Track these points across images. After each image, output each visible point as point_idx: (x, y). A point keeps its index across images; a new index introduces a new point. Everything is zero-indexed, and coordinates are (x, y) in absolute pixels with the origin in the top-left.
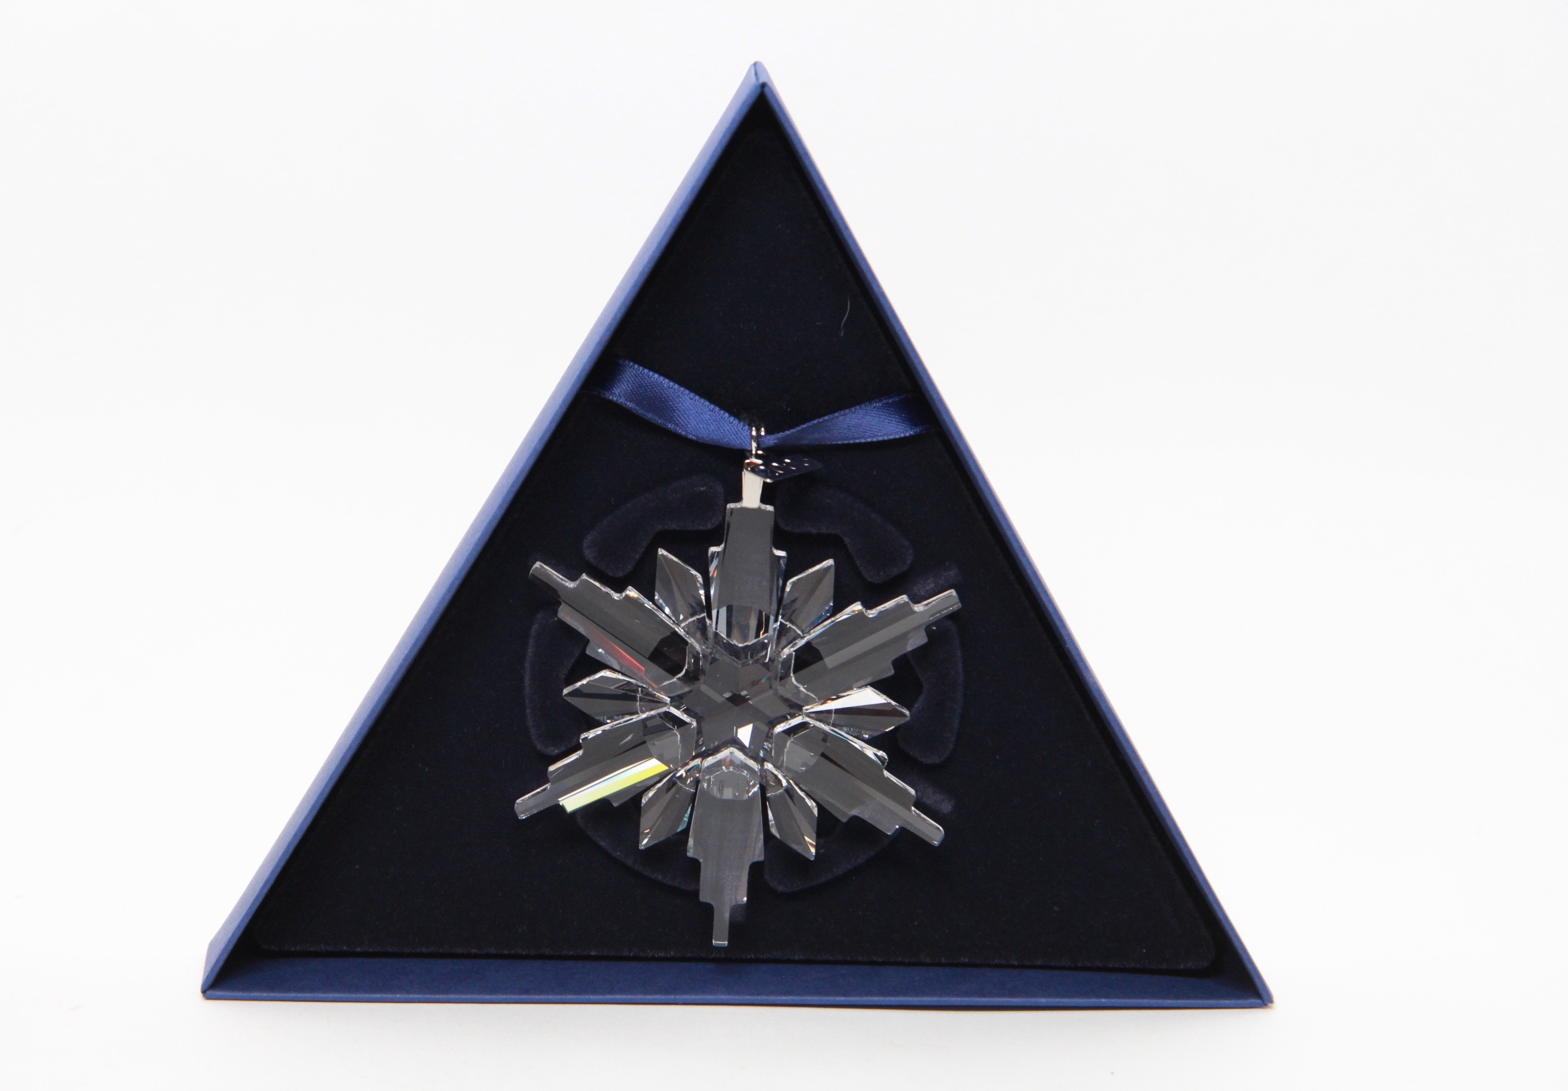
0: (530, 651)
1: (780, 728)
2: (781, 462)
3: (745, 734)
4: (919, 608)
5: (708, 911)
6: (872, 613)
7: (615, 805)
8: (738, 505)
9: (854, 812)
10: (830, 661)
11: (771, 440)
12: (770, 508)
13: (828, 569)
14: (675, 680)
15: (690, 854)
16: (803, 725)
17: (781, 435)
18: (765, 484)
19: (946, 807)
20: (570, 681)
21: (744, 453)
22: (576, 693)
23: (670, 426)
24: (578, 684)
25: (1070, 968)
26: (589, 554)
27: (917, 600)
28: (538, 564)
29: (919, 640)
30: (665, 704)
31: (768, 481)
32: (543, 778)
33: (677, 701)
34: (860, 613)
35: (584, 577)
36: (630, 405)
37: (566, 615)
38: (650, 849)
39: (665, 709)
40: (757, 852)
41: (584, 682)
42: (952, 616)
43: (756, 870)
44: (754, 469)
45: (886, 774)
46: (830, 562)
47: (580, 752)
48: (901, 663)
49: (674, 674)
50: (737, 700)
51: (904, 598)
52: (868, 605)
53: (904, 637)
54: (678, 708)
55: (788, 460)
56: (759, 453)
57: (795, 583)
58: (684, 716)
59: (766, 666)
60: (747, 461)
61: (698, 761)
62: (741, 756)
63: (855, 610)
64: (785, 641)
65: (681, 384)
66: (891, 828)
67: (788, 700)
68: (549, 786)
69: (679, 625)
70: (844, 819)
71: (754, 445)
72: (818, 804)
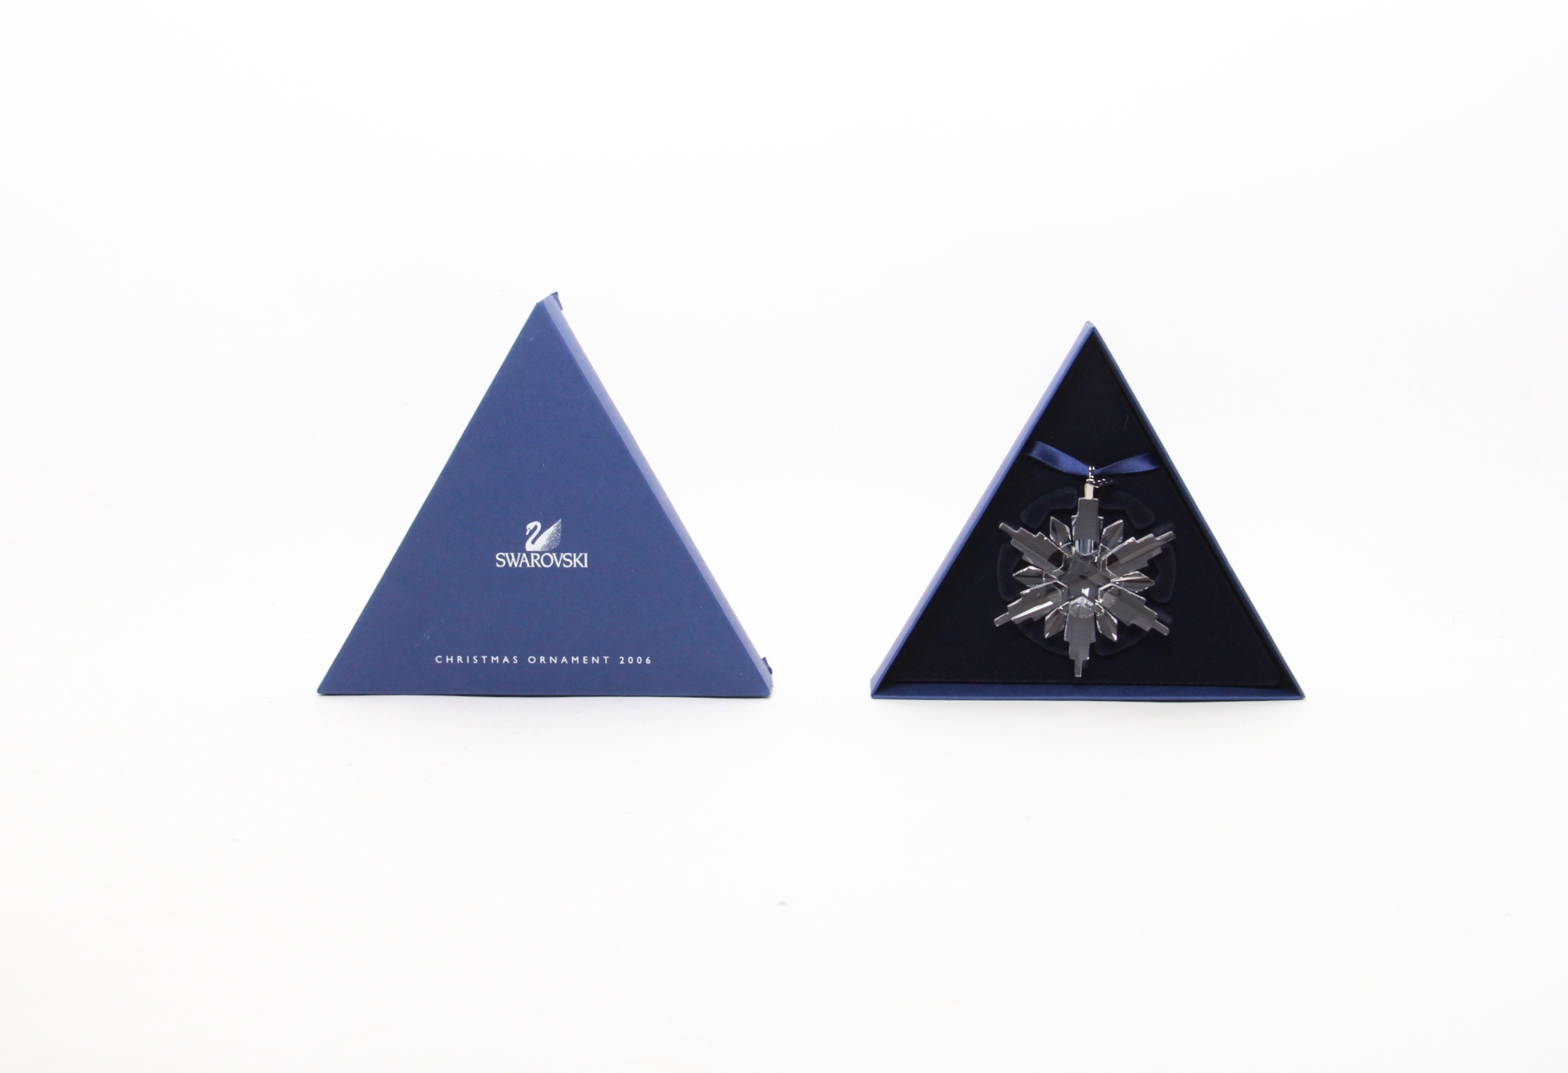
0: (999, 559)
1: (1101, 589)
2: (1101, 480)
3: (1086, 591)
4: (1158, 539)
5: (1072, 662)
6: (1138, 541)
7: (1035, 620)
8: (1084, 498)
9: (1132, 622)
10: (1122, 561)
11: (1098, 471)
12: (1096, 499)
13: (1120, 524)
14: (1059, 569)
15: (1065, 639)
16: (1110, 587)
17: (1102, 469)
18: (1095, 489)
19: (1169, 620)
20: (1015, 571)
21: (1087, 477)
22: (1018, 575)
23: (1055, 467)
24: (1018, 572)
25: (1220, 686)
26: (1023, 519)
27: (1156, 536)
28: (1002, 524)
29: (1158, 552)
30: (1054, 579)
31: (1097, 487)
32: (1006, 610)
33: (1060, 578)
34: (1134, 542)
35: (1021, 528)
36: (1040, 459)
37: (1013, 543)
38: (1049, 638)
39: (1055, 581)
40: (1093, 640)
41: (1021, 571)
42: (1171, 542)
43: (1092, 646)
44: (1091, 483)
45: (1145, 606)
46: (1121, 521)
47: (1020, 600)
48: (1151, 561)
49: (1058, 566)
50: (1083, 577)
51: (1151, 535)
52: (1137, 538)
53: (1152, 550)
54: (1060, 581)
55: (1104, 480)
56: (1093, 477)
57: (1107, 530)
58: (1062, 584)
59: (1095, 564)
60: (1087, 480)
61: (1068, 602)
62: (1085, 601)
63: (1131, 540)
64: (1103, 553)
65: (1060, 450)
66: (1147, 628)
67: (1104, 577)
68: (1007, 613)
69: (1059, 547)
70: (1128, 625)
71: (1090, 474)
72: (1118, 619)
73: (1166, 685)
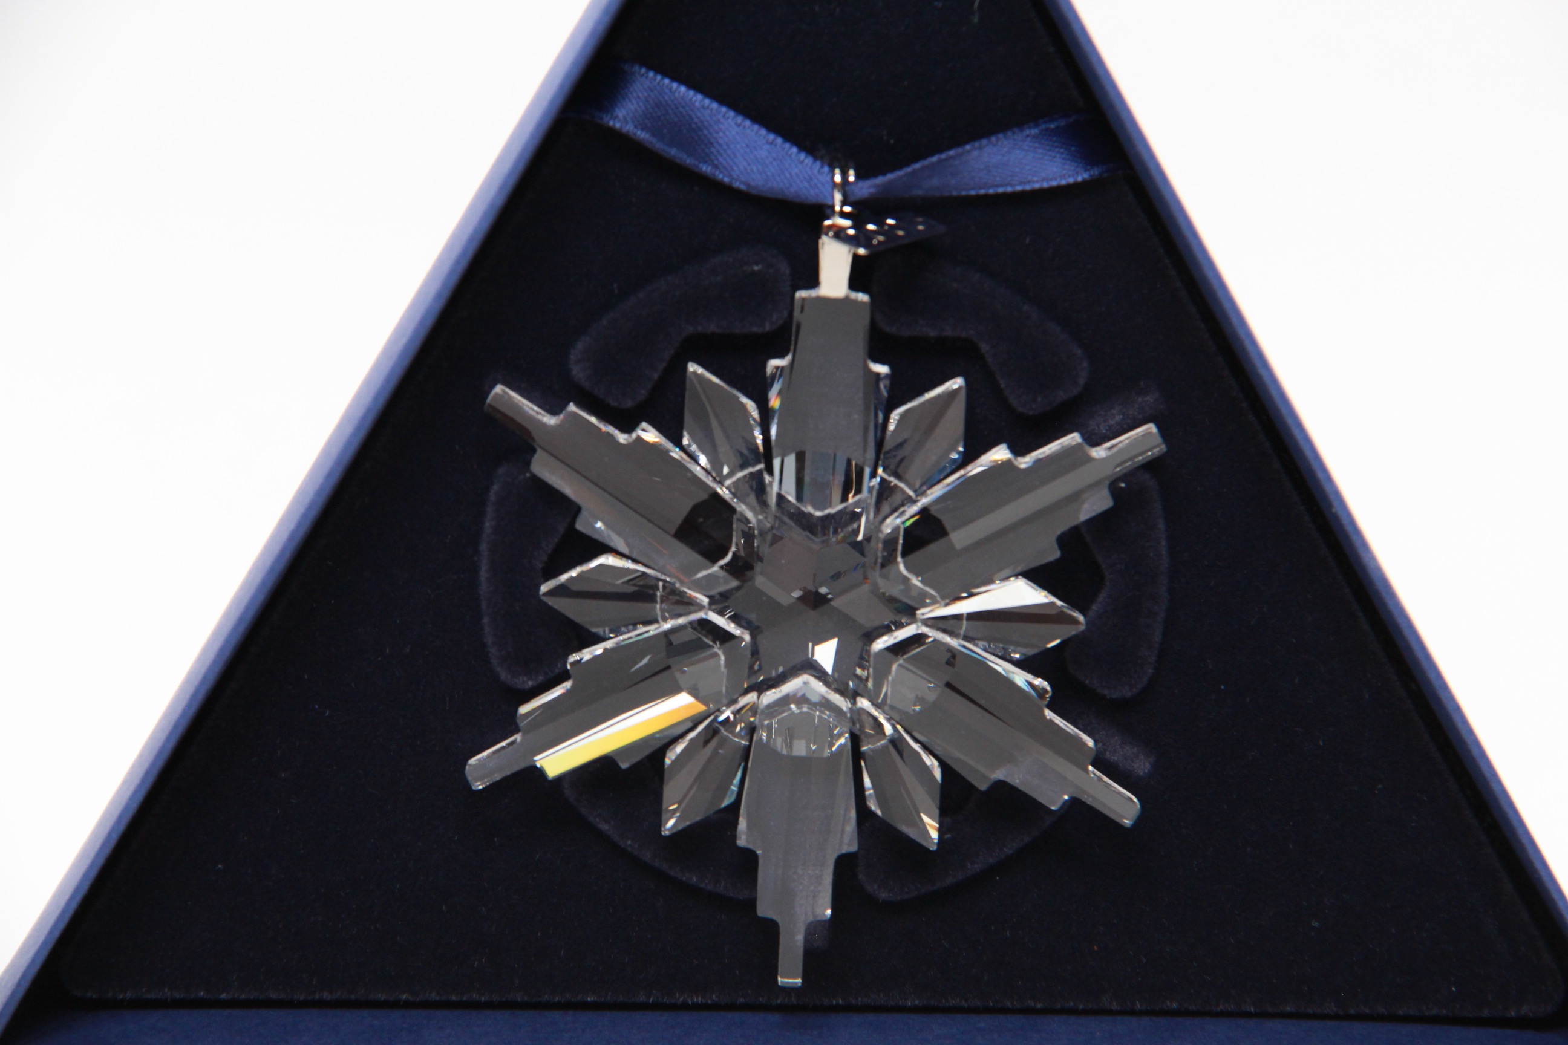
0: (488, 525)
1: (881, 644)
2: (880, 223)
3: (825, 654)
4: (1099, 453)
5: (770, 930)
6: (1025, 462)
7: (624, 766)
8: (813, 293)
9: (999, 775)
10: (960, 538)
11: (865, 189)
12: (863, 297)
13: (953, 394)
14: (715, 568)
15: (742, 842)
16: (917, 639)
17: (880, 180)
18: (856, 258)
19: (1142, 766)
20: (551, 573)
21: (824, 210)
22: (562, 591)
23: (706, 169)
24: (564, 577)
25: (1336, 1017)
26: (579, 372)
27: (1094, 440)
28: (499, 389)
29: (1098, 503)
30: (700, 607)
31: (862, 251)
32: (510, 725)
33: (719, 602)
34: (1008, 463)
35: (572, 407)
36: (642, 135)
37: (543, 468)
38: (678, 835)
39: (701, 615)
40: (846, 839)
41: (574, 573)
42: (1151, 466)
43: (845, 865)
44: (839, 234)
45: (1049, 714)
46: (956, 383)
47: (568, 685)
48: (1071, 540)
49: (713, 556)
50: (814, 600)
51: (1074, 438)
52: (1019, 450)
53: (1075, 497)
54: (721, 613)
55: (890, 221)
56: (847, 209)
57: (903, 416)
58: (732, 628)
59: (859, 547)
60: (827, 222)
61: (752, 697)
62: (819, 688)
63: (1000, 454)
64: (886, 508)
65: (722, 102)
66: (1056, 799)
67: (891, 601)
68: (518, 737)
69: (721, 483)
70: (983, 787)
71: (838, 197)
72: (943, 765)
73: (1133, 1013)
